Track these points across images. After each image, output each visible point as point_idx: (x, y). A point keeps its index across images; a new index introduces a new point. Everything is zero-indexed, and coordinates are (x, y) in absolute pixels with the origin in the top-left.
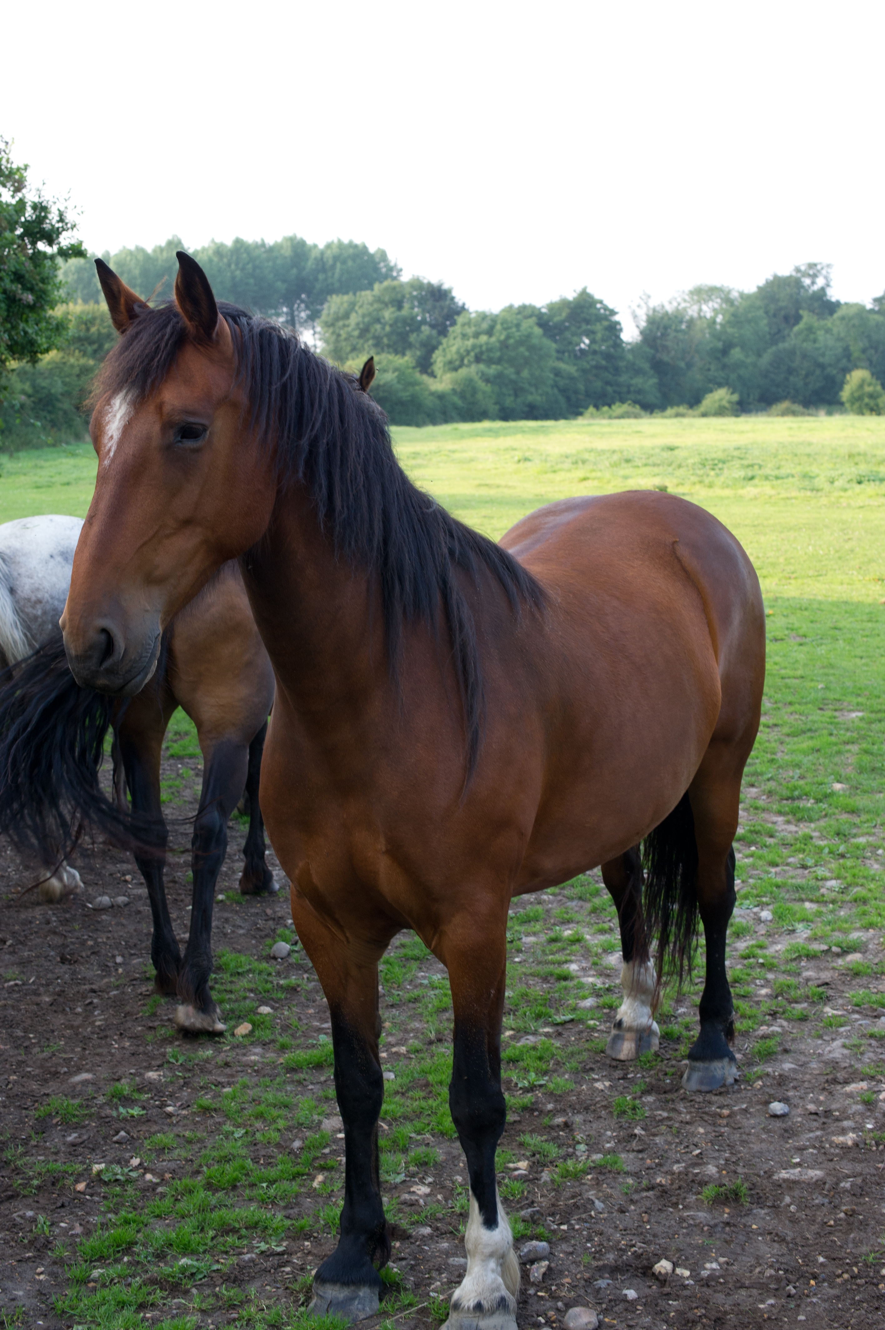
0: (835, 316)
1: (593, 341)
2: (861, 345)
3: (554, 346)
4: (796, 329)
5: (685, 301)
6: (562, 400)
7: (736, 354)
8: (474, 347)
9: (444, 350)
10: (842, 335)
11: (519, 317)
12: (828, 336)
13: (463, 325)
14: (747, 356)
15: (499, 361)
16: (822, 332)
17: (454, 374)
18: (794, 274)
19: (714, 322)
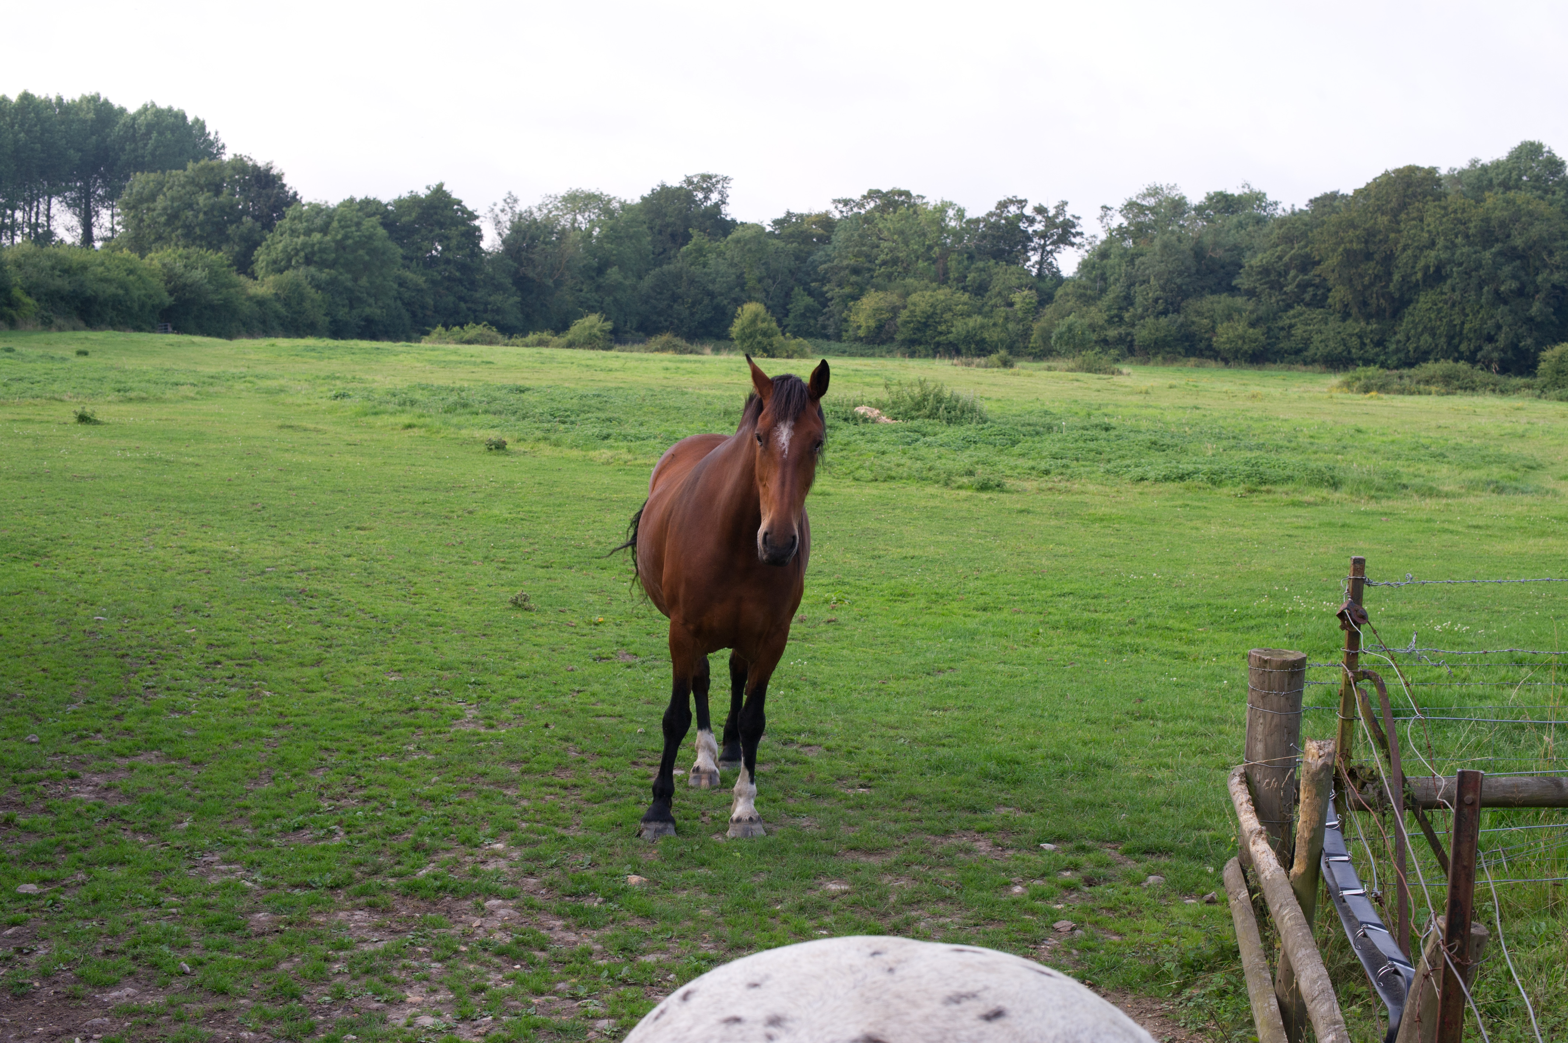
0: (729, 237)
1: (446, 249)
2: (757, 273)
3: (401, 251)
4: (684, 249)
5: (557, 208)
6: (406, 316)
7: (613, 274)
8: (304, 245)
9: (268, 247)
10: (736, 260)
11: (360, 214)
12: (720, 260)
13: (294, 219)
14: (625, 278)
15: (332, 265)
16: (714, 256)
17: (278, 276)
18: (685, 186)
19: (590, 235)
